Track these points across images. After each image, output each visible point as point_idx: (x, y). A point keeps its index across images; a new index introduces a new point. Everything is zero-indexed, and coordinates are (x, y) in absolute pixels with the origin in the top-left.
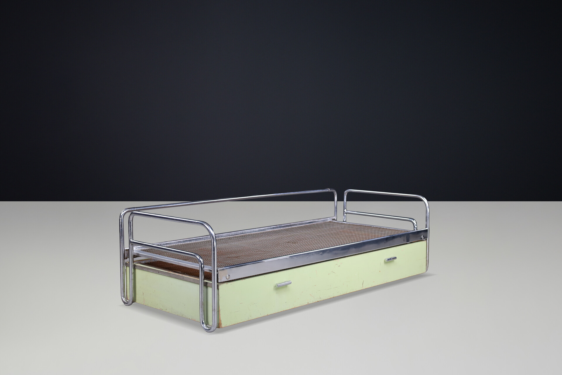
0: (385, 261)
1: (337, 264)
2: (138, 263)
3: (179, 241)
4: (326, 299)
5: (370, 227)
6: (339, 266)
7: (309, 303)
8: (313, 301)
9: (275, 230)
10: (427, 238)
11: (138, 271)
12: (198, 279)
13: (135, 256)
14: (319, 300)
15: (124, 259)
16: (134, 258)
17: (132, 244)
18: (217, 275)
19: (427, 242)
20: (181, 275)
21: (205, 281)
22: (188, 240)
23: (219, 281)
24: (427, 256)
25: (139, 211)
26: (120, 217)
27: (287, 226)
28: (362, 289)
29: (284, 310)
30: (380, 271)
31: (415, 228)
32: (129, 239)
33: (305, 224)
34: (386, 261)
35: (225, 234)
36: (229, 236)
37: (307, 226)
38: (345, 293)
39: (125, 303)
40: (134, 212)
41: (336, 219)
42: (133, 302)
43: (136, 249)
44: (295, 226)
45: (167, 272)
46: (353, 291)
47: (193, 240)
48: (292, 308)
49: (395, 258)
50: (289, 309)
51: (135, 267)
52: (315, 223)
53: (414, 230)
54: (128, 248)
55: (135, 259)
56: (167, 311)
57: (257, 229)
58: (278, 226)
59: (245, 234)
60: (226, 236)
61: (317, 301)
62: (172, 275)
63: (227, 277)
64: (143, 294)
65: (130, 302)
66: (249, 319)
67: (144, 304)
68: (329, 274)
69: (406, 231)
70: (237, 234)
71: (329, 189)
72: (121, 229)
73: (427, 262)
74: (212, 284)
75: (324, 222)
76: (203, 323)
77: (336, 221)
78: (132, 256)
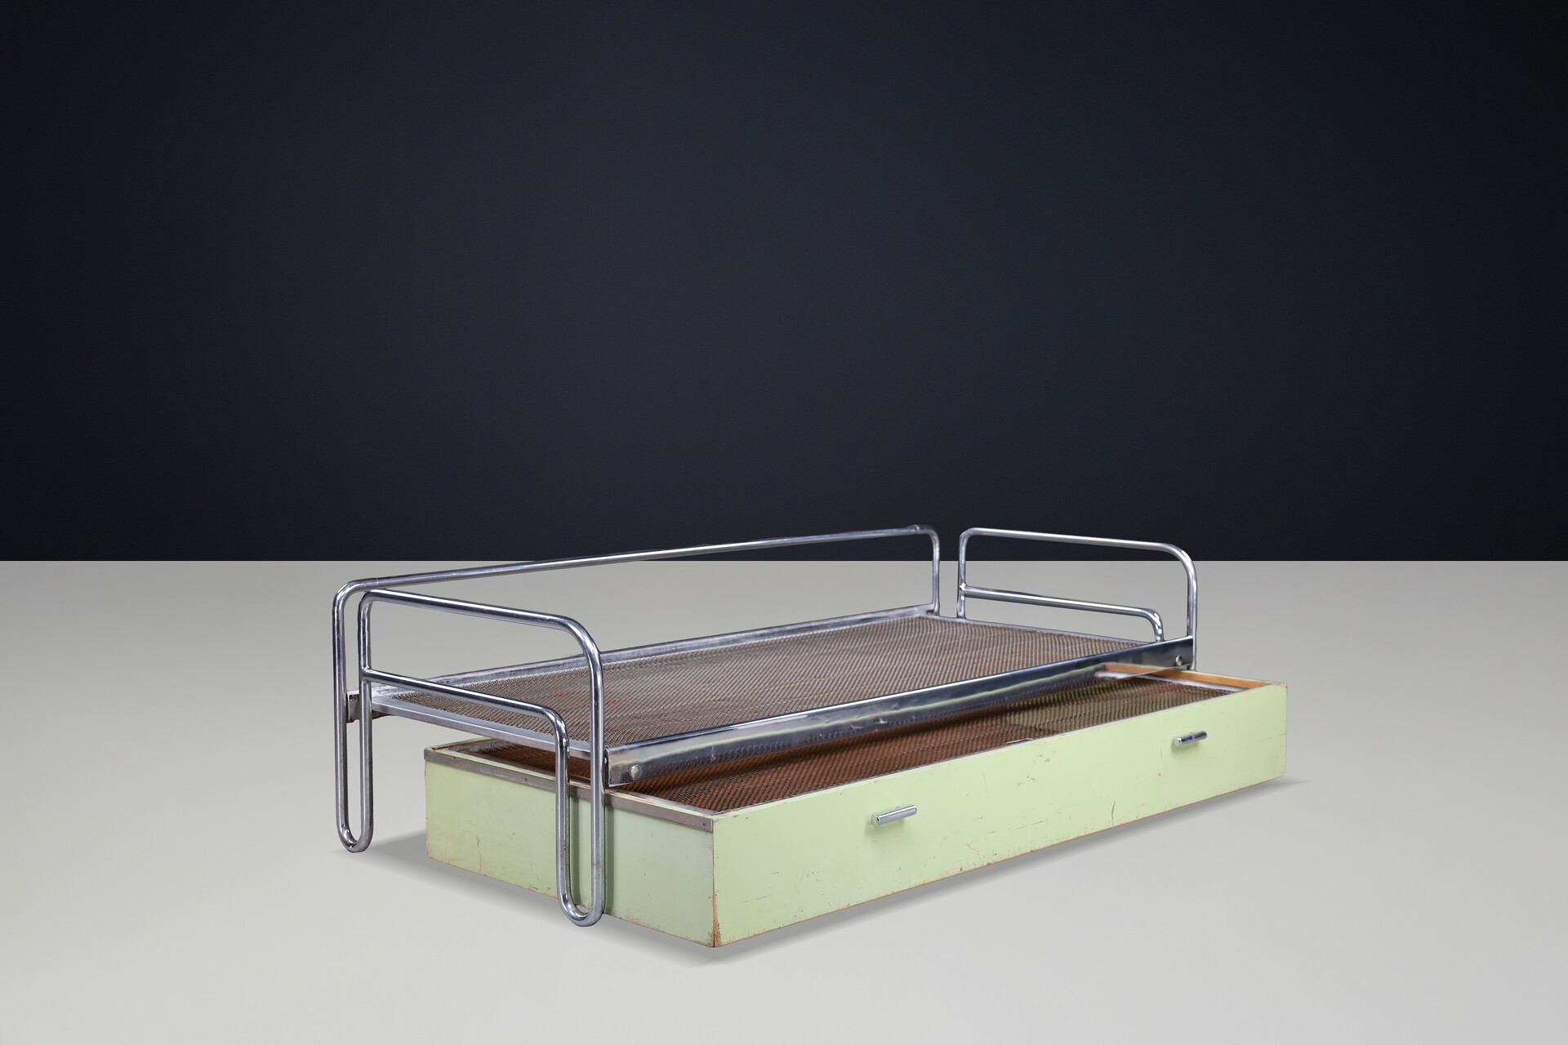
0: (1173, 744)
5: (1032, 632)
7: (963, 869)
8: (975, 864)
9: (766, 640)
10: (1191, 663)
14: (990, 862)
15: (346, 721)
17: (368, 681)
18: (606, 766)
22: (525, 670)
23: (611, 784)
25: (386, 589)
26: (334, 606)
27: (800, 629)
28: (1110, 826)
29: (895, 891)
30: (1159, 774)
31: (1159, 635)
32: (360, 666)
34: (1178, 745)
35: (627, 652)
36: (638, 657)
37: (855, 630)
39: (347, 845)
40: (373, 591)
41: (936, 609)
43: (379, 694)
47: (539, 668)
49: (1203, 735)
52: (880, 622)
53: (1156, 640)
54: (357, 692)
57: (717, 639)
58: (777, 630)
59: (682, 653)
61: (985, 863)
65: (363, 843)
66: (798, 921)
68: (1019, 784)
69: (1131, 644)
71: (918, 528)
72: (339, 640)
74: (589, 790)
75: (903, 618)
76: (565, 901)
77: (936, 615)
78: (367, 712)
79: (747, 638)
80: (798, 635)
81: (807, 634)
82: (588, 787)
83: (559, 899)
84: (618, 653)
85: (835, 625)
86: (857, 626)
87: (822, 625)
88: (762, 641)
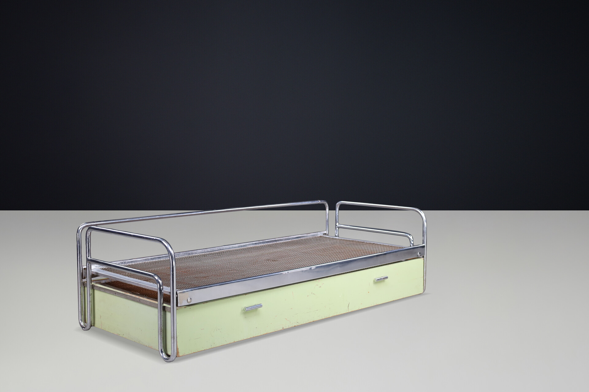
0: (374, 281)
1: (317, 285)
2: (96, 283)
3: (147, 259)
4: (304, 323)
5: (363, 242)
6: (320, 287)
7: (284, 328)
8: (289, 326)
9: (257, 245)
10: (424, 255)
11: (97, 292)
12: (157, 303)
13: (93, 276)
14: (296, 325)
15: (82, 278)
16: (92, 277)
17: (90, 263)
18: (177, 298)
19: (424, 259)
20: (137, 297)
21: (164, 305)
22: (157, 258)
23: (179, 305)
24: (425, 275)
25: (97, 226)
26: (77, 233)
27: (271, 241)
28: (348, 312)
29: (254, 336)
30: (369, 292)
31: (412, 244)
32: (87, 257)
33: (291, 239)
34: (376, 281)
35: (199, 250)
36: (204, 252)
37: (294, 241)
38: (327, 317)
39: (82, 327)
40: (92, 227)
41: (327, 233)
42: (91, 326)
43: (95, 268)
44: (281, 242)
45: (124, 293)
46: (337, 315)
47: (163, 257)
48: (264, 334)
49: (387, 278)
50: (260, 335)
51: (93, 287)
52: (304, 238)
53: (411, 246)
54: (85, 267)
55: (93, 279)
56: (124, 336)
57: (237, 245)
58: (262, 241)
59: (222, 251)
60: (201, 253)
61: (293, 326)
62: (128, 297)
63: (189, 300)
64: (101, 317)
65: (88, 327)
66: (212, 347)
67: (101, 328)
68: (308, 296)
69: (401, 247)
70: (214, 250)
71: (320, 201)
72: (79, 246)
73: (425, 281)
74: (170, 308)
75: (313, 237)
76: (162, 352)
77: (327, 235)
78: (90, 275)
79: (249, 245)
80: (270, 243)
81: (274, 243)
82: (170, 306)
83: (159, 351)
84: (196, 251)
85: (286, 239)
86: (295, 240)
87: (280, 239)
88: (255, 246)
